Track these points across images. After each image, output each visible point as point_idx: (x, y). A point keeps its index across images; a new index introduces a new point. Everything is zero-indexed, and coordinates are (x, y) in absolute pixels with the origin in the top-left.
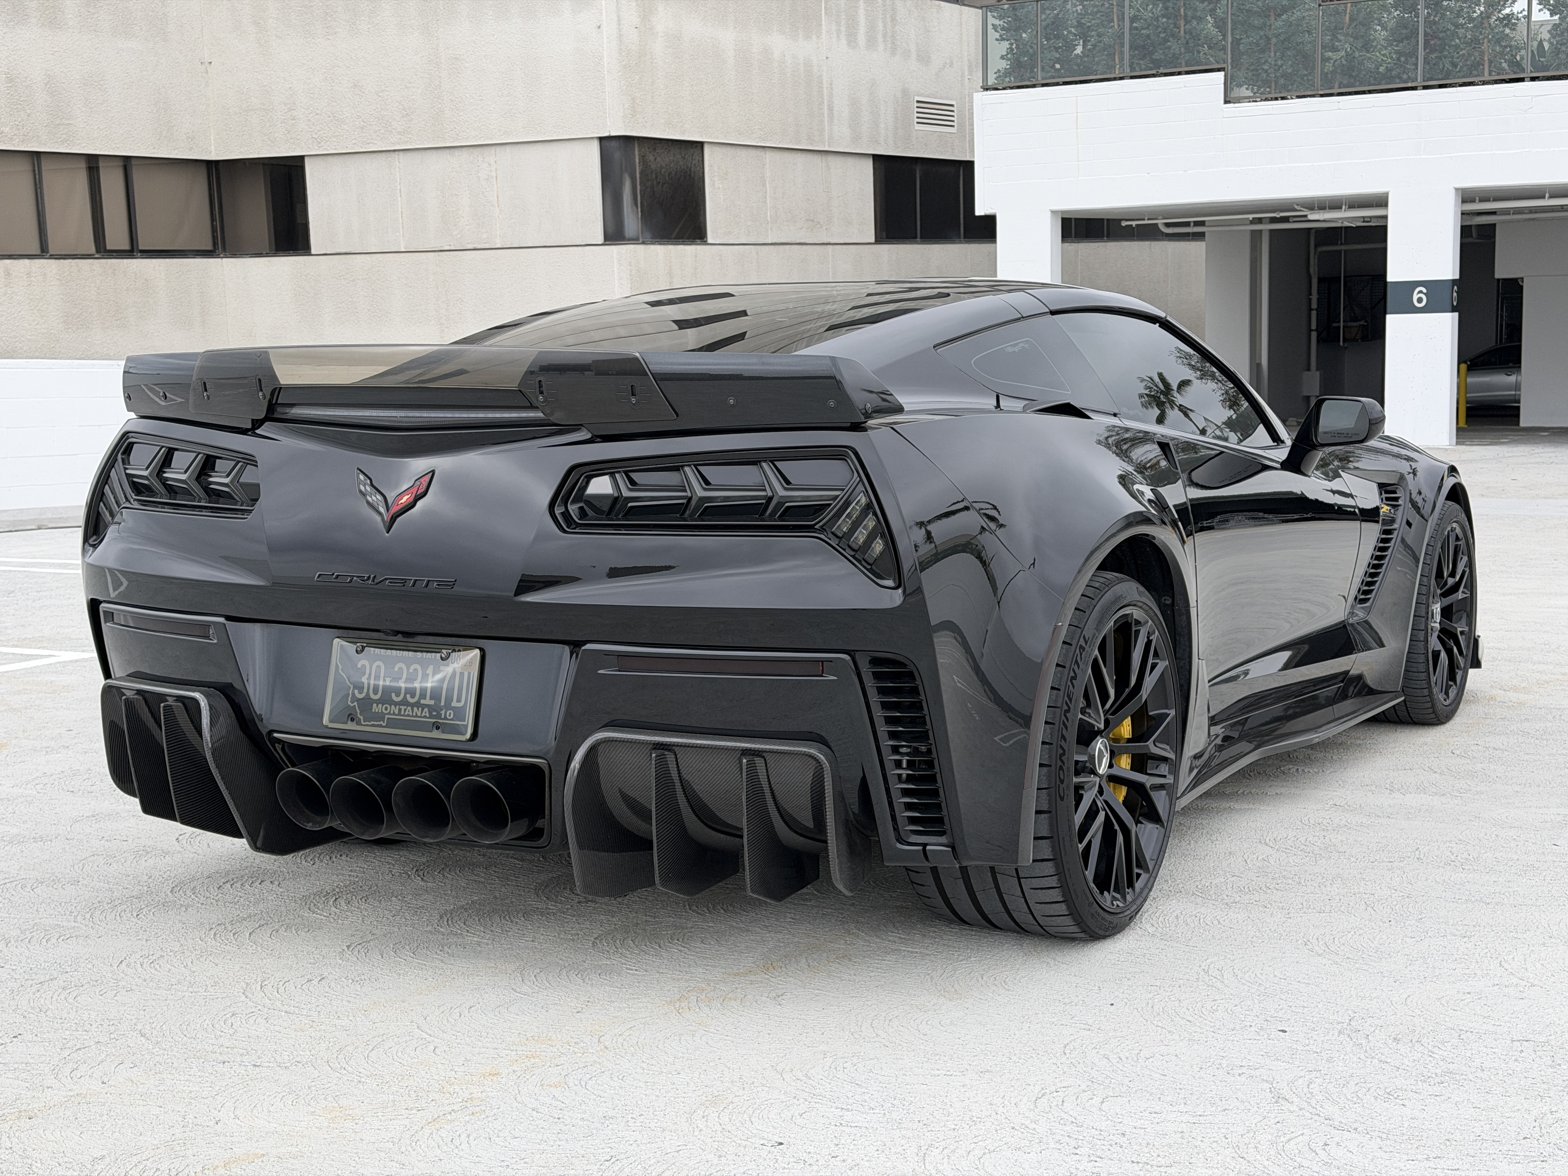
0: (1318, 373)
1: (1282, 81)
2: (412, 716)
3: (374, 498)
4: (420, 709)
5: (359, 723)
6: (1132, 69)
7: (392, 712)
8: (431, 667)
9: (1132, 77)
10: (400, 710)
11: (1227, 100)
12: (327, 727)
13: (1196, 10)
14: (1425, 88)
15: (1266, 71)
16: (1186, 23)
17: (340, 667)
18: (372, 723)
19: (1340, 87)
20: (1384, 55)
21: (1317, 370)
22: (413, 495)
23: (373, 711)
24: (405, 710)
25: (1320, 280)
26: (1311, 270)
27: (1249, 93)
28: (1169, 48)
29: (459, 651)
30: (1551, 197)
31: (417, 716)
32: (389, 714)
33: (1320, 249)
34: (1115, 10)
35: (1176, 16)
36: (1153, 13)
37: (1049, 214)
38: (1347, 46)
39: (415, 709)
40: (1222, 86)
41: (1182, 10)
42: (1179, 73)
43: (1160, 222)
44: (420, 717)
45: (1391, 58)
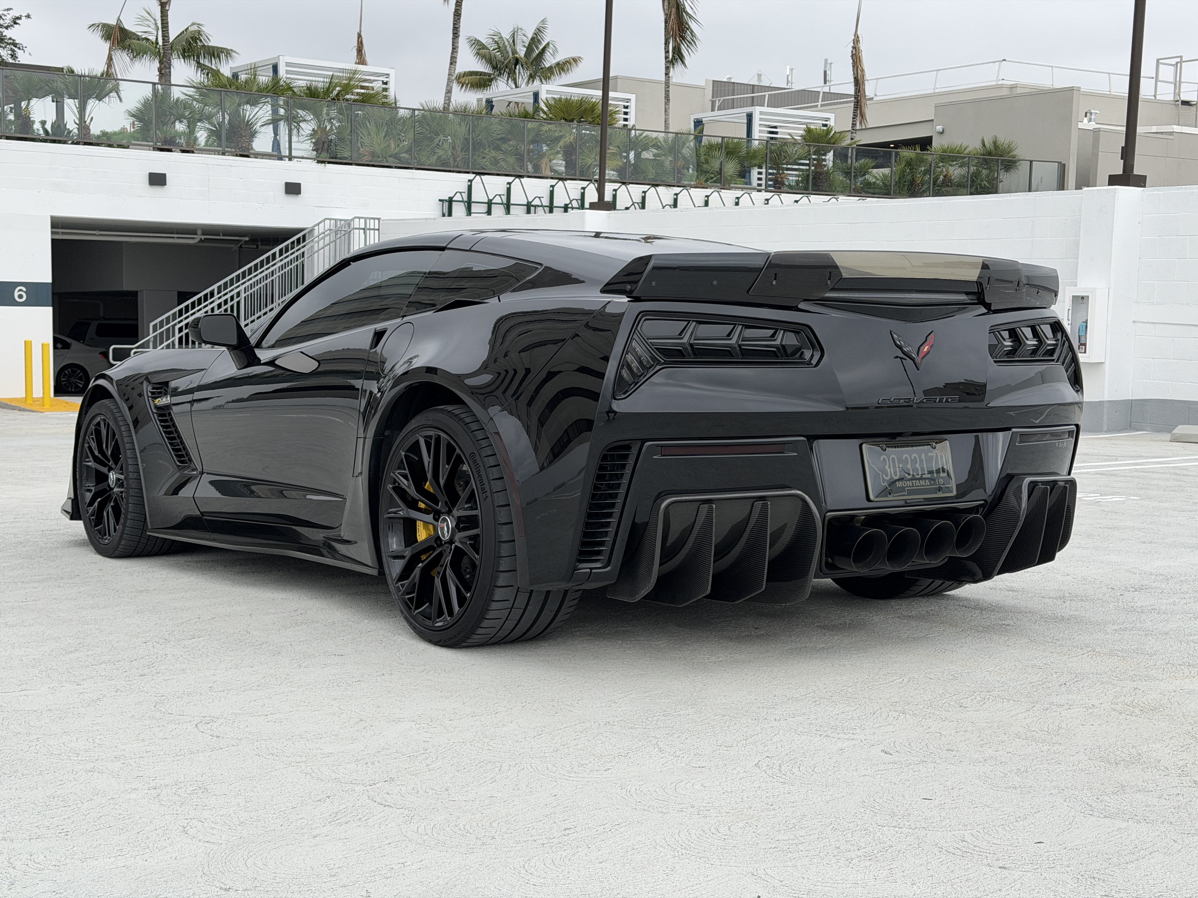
2: (921, 486)
3: (907, 349)
4: (924, 481)
7: (908, 485)
8: (924, 454)
12: (871, 501)
17: (870, 461)
18: (899, 494)
22: (929, 346)
23: (897, 486)
24: (916, 483)
29: (938, 442)
32: (907, 487)
39: (921, 481)
44: (925, 486)
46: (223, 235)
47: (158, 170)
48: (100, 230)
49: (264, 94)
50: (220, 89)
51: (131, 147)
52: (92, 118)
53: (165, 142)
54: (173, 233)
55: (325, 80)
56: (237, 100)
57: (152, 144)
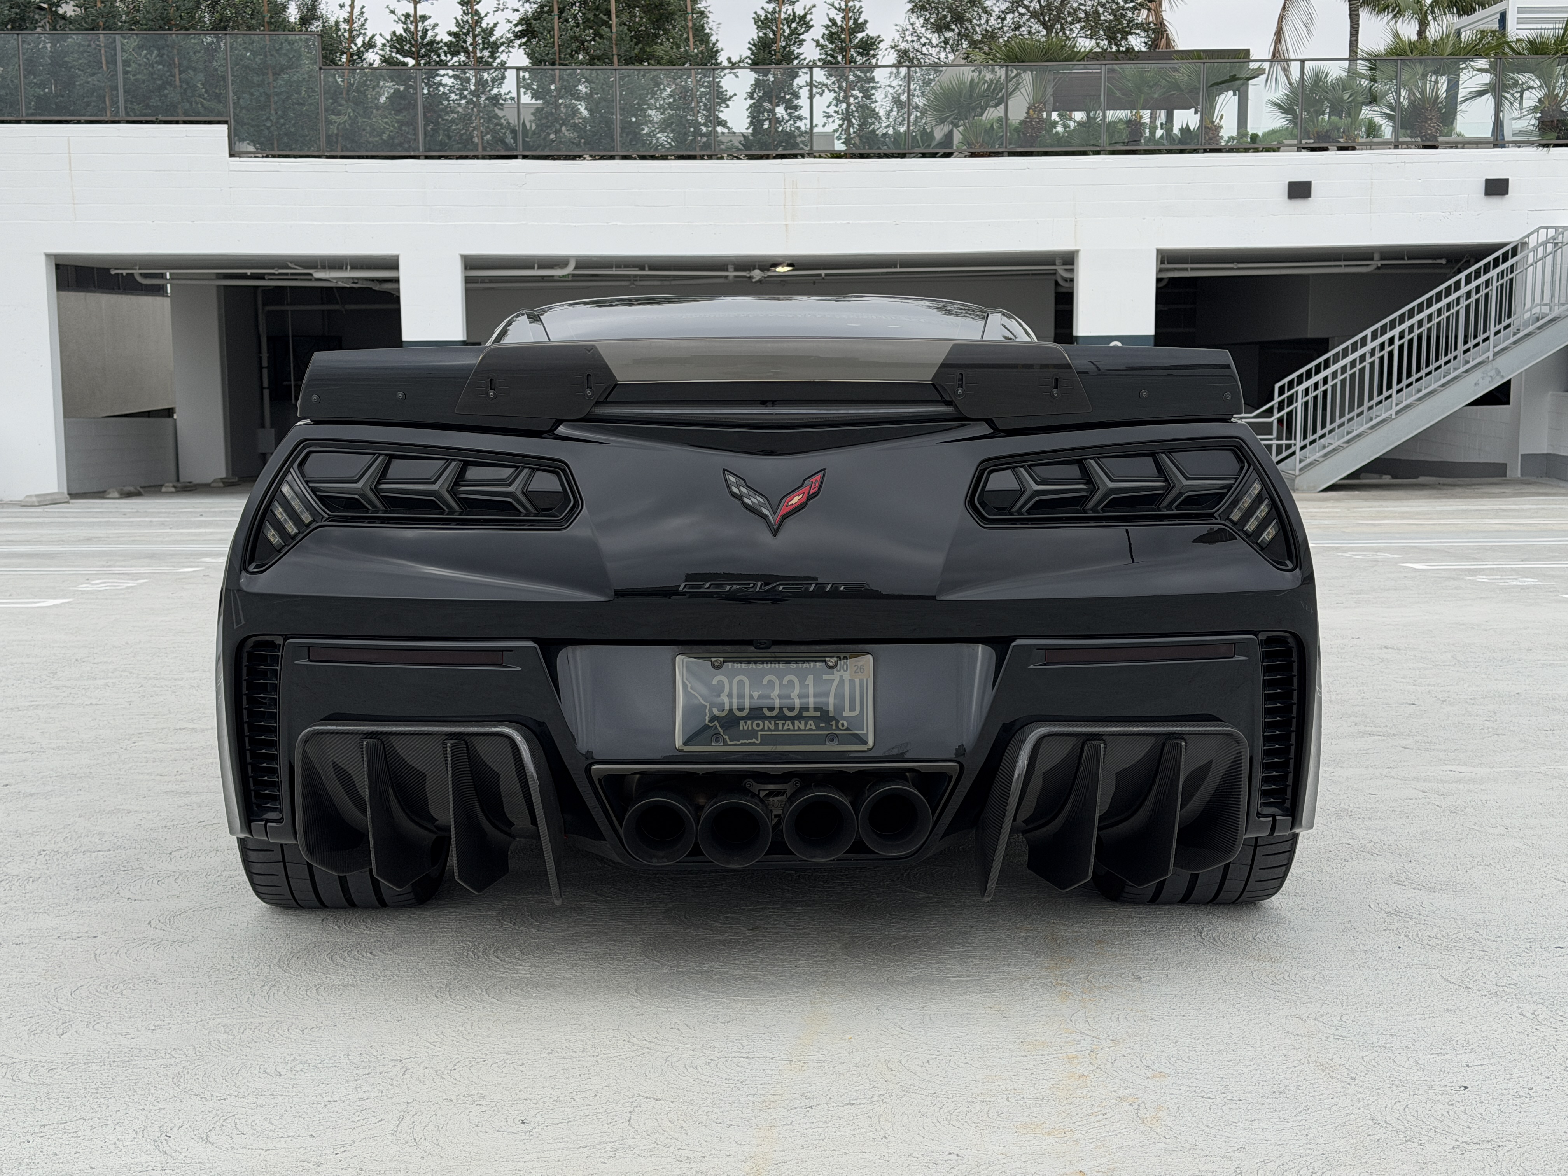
0: (273, 430)
1: (286, 139)
2: (794, 730)
3: (753, 500)
4: (803, 722)
5: (726, 744)
6: (127, 114)
7: (766, 728)
8: (811, 677)
9: (128, 122)
10: (776, 725)
11: (232, 153)
12: (682, 751)
13: (189, 60)
14: (427, 157)
15: (268, 128)
16: (181, 72)
17: (689, 685)
18: (741, 742)
19: (342, 151)
20: (386, 123)
21: (272, 427)
22: (806, 495)
23: (741, 728)
24: (783, 725)
25: (269, 339)
26: (261, 329)
27: (251, 148)
28: (166, 96)
29: (846, 658)
30: (539, 268)
31: (799, 729)
32: (763, 730)
33: (268, 308)
34: (103, 52)
35: (170, 65)
36: (148, 59)
37: (43, 258)
38: (350, 110)
39: (796, 722)
40: (227, 139)
41: (176, 60)
42: (177, 122)
43: (136, 272)
44: (805, 730)
45: (393, 126)
46: (1409, 259)
47: (1300, 177)
48: (1239, 263)
49: (1461, 57)
50: (1395, 57)
51: (1282, 149)
52: (1222, 117)
53: (1319, 137)
54: (1340, 260)
55: (1557, 26)
56: (1420, 69)
57: (1295, 142)
